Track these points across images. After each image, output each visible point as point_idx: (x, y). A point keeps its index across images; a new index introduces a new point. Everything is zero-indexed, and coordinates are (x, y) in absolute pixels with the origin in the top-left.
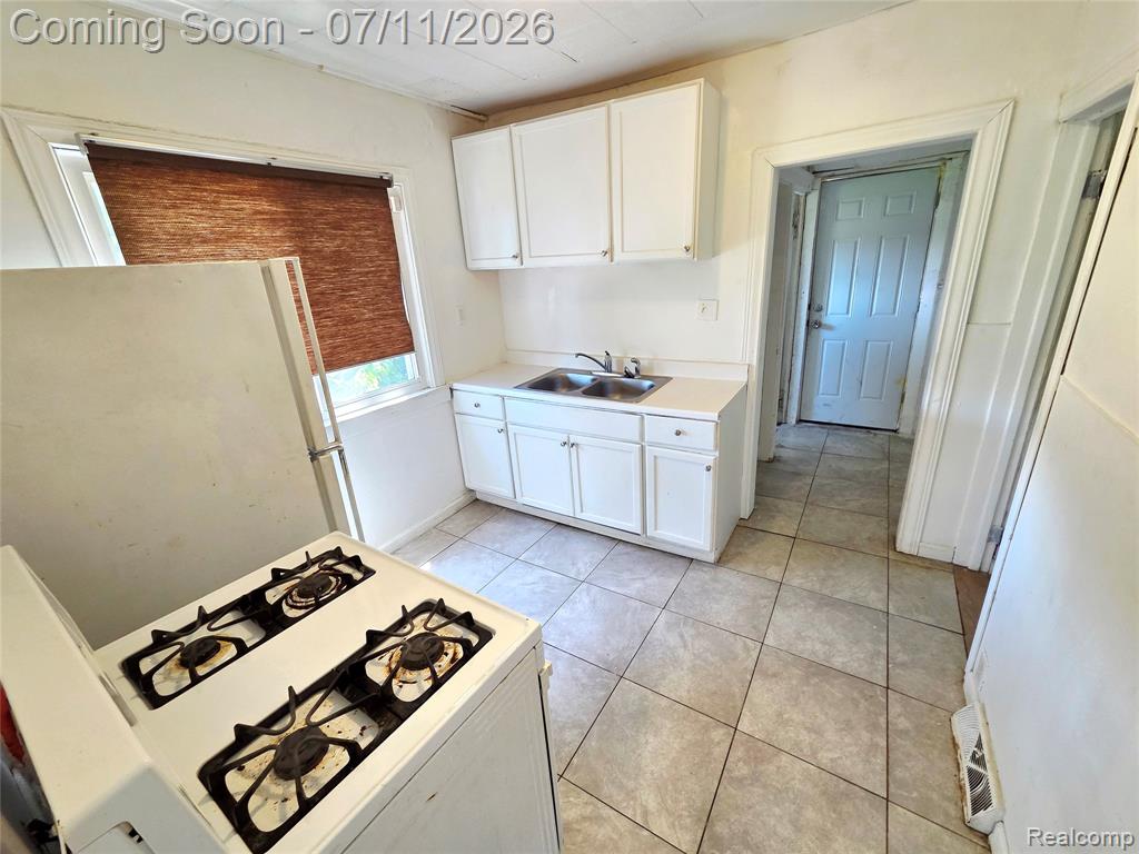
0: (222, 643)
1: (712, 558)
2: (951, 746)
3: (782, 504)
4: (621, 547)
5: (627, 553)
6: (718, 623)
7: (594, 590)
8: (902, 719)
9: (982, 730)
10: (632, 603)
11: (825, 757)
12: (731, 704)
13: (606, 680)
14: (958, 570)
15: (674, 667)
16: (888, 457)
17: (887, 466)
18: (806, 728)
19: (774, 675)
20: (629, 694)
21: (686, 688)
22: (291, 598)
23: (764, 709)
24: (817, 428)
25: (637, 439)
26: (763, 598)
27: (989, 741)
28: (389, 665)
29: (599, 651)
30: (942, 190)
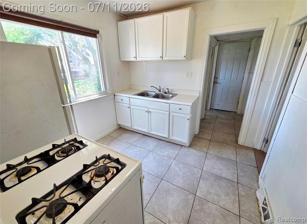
0: (32, 169)
1: (188, 145)
2: (256, 200)
3: (207, 131)
4: (162, 142)
5: (164, 144)
6: (190, 164)
7: (154, 154)
8: (242, 192)
9: (266, 195)
10: (165, 158)
11: (221, 203)
12: (194, 188)
13: (158, 180)
14: (255, 150)
15: (177, 176)
16: (234, 119)
17: (234, 121)
18: (216, 195)
19: (206, 179)
20: (164, 184)
21: (181, 182)
22: (59, 154)
23: (203, 189)
24: (215, 111)
25: (168, 110)
26: (202, 157)
27: (268, 199)
28: (91, 176)
29: (156, 172)
30: (251, 47)
